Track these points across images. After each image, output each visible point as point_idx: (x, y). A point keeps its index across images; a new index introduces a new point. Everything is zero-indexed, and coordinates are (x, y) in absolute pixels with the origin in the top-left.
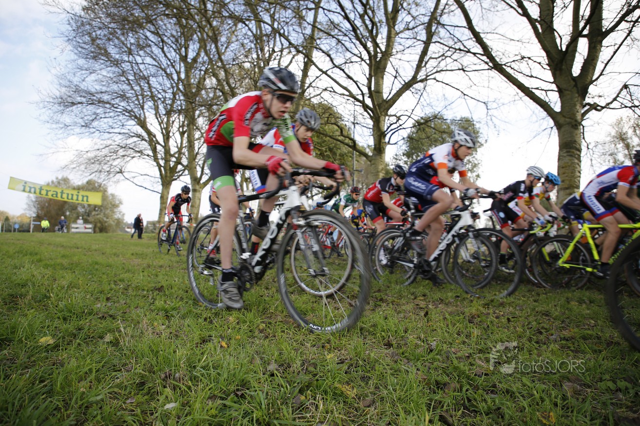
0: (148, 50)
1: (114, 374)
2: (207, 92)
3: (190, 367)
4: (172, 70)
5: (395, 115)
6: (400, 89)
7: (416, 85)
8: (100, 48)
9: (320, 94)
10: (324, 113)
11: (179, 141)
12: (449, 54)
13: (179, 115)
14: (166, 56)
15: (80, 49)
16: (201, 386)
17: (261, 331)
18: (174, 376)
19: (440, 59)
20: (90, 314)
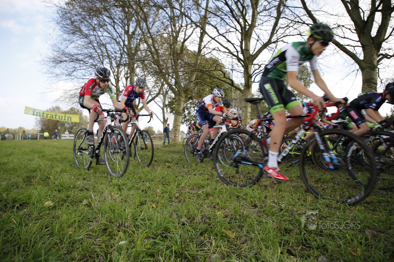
0: (105, 27)
1: (89, 223)
2: (142, 53)
3: (134, 220)
4: (120, 39)
5: (257, 64)
6: (261, 48)
7: (271, 45)
8: (77, 28)
9: (210, 52)
10: (213, 64)
11: (125, 83)
12: (291, 25)
13: (124, 67)
14: (116, 31)
15: (64, 28)
16: (141, 231)
17: (177, 198)
18: (125, 224)
19: (286, 28)
20: (74, 188)
